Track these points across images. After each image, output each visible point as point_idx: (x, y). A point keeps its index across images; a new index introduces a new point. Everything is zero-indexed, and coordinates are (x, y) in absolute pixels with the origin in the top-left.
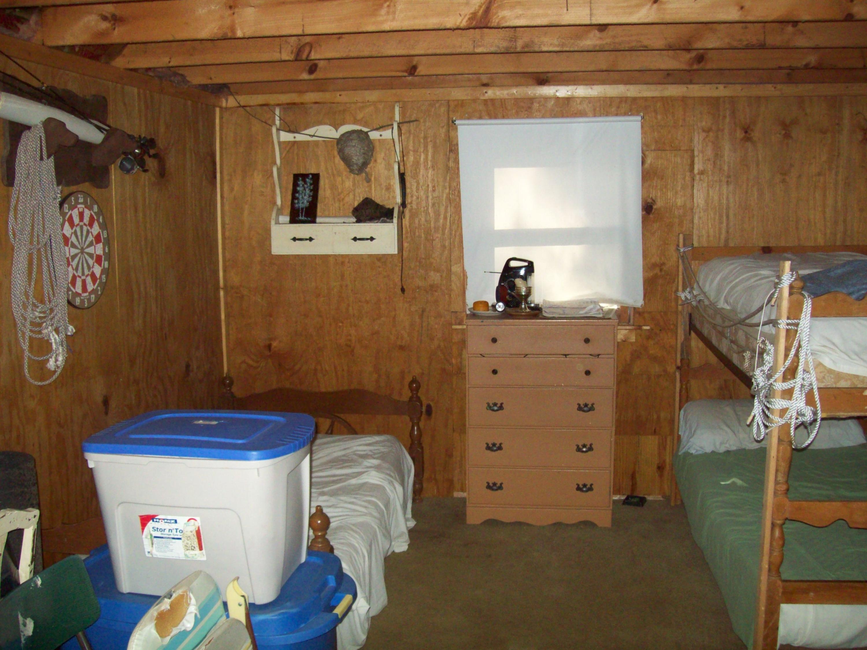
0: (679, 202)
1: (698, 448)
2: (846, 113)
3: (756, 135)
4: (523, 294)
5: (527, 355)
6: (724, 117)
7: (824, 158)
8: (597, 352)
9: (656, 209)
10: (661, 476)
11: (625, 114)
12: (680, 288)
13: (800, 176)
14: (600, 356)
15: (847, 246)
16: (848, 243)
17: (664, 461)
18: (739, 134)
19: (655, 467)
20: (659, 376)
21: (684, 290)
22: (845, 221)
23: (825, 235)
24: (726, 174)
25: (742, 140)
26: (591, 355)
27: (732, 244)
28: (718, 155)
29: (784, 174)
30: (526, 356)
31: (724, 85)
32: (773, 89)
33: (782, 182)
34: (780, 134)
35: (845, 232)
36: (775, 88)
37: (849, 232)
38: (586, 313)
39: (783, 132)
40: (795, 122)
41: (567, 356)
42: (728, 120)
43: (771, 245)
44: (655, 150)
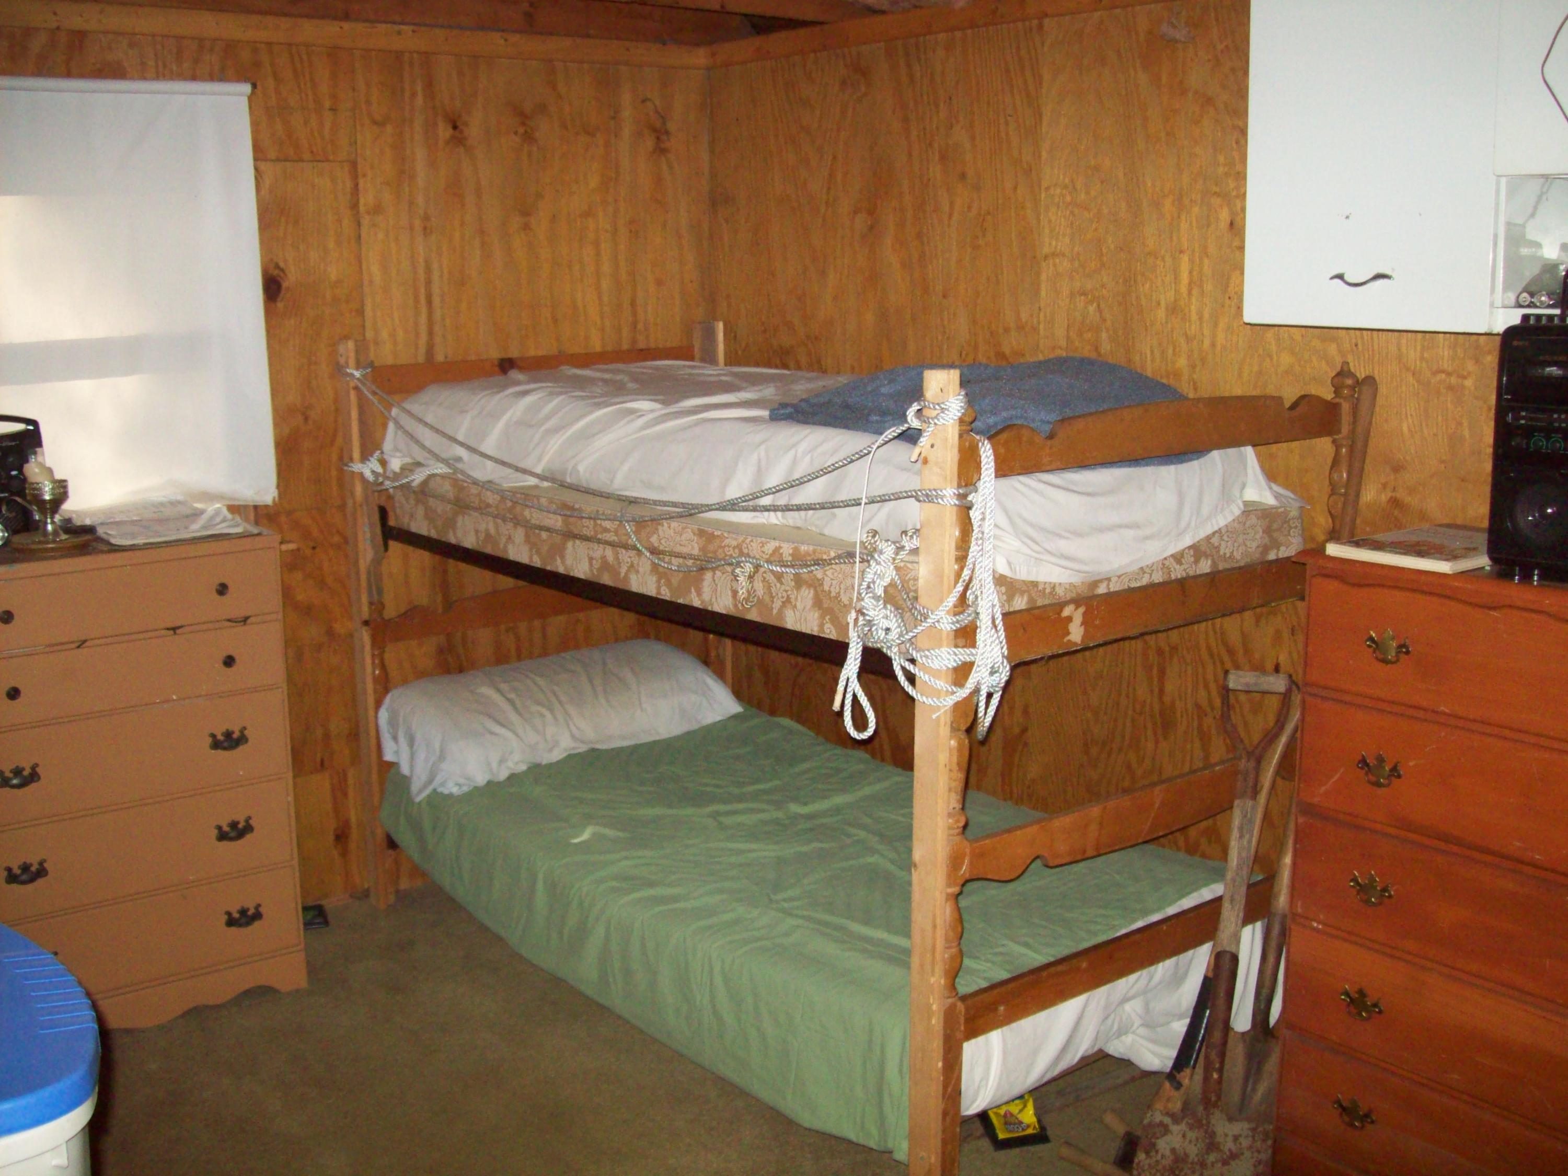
0: (333, 273)
1: (462, 781)
2: (626, 98)
3: (474, 130)
4: (47, 497)
5: (84, 641)
6: (414, 95)
7: (594, 182)
8: (240, 613)
9: (288, 289)
10: (345, 853)
11: (212, 77)
12: (356, 455)
13: (554, 219)
14: (249, 621)
15: (642, 350)
16: (641, 345)
17: (347, 823)
18: (444, 132)
19: (331, 838)
20: (319, 648)
21: (364, 458)
22: (633, 304)
23: (603, 329)
24: (421, 212)
25: (447, 143)
26: (229, 620)
27: (440, 358)
28: (404, 174)
29: (526, 213)
30: (82, 644)
31: (412, 27)
32: (502, 41)
33: (524, 229)
34: (516, 133)
35: (634, 325)
36: (506, 40)
37: (640, 326)
38: (204, 527)
39: (521, 130)
40: (542, 108)
41: (178, 631)
42: (419, 101)
43: (510, 356)
44: (278, 160)
